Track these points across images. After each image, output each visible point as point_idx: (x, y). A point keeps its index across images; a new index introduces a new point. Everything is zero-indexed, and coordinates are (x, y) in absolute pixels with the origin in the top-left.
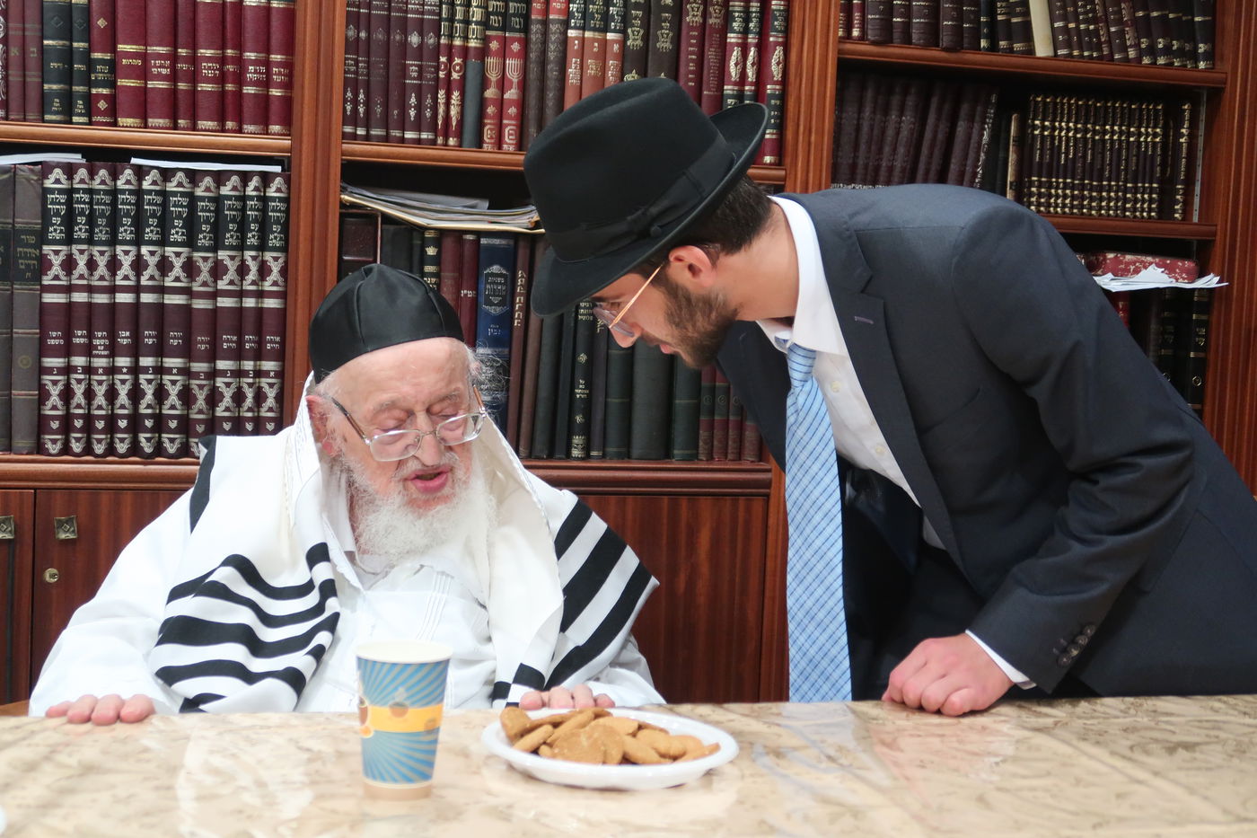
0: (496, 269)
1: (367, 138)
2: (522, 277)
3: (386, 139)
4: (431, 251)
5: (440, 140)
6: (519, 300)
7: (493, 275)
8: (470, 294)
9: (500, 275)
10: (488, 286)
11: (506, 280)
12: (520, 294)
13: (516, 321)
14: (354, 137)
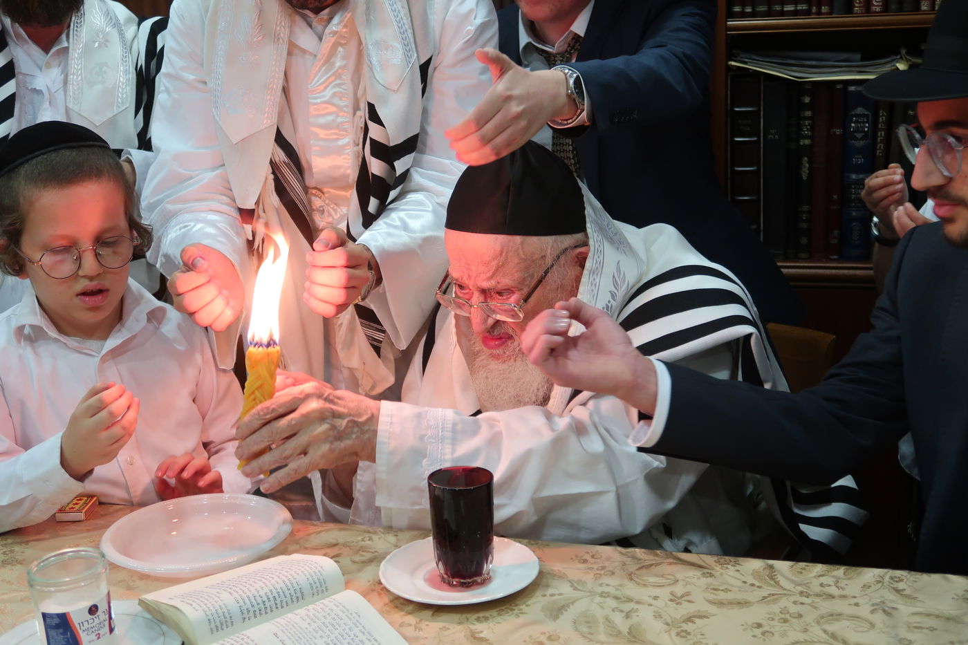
0: (860, 110)
1: (753, 15)
2: (883, 115)
3: (769, 14)
4: (807, 100)
5: (814, 9)
6: (881, 134)
7: (856, 115)
8: (838, 131)
9: (864, 115)
10: (853, 125)
11: (868, 119)
12: (882, 130)
13: (878, 151)
14: (743, 15)
